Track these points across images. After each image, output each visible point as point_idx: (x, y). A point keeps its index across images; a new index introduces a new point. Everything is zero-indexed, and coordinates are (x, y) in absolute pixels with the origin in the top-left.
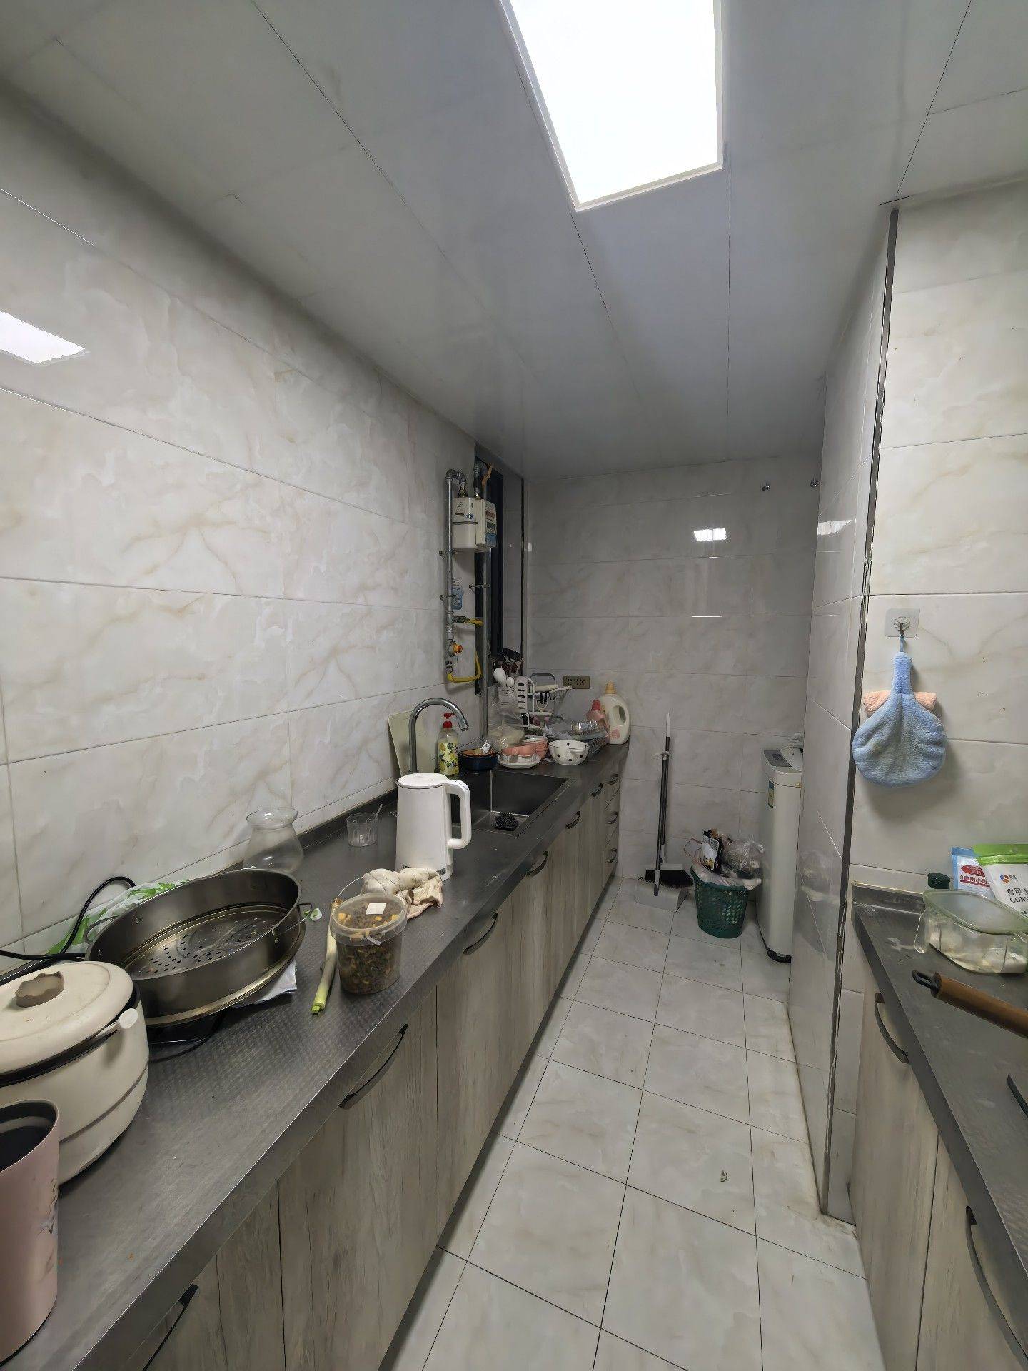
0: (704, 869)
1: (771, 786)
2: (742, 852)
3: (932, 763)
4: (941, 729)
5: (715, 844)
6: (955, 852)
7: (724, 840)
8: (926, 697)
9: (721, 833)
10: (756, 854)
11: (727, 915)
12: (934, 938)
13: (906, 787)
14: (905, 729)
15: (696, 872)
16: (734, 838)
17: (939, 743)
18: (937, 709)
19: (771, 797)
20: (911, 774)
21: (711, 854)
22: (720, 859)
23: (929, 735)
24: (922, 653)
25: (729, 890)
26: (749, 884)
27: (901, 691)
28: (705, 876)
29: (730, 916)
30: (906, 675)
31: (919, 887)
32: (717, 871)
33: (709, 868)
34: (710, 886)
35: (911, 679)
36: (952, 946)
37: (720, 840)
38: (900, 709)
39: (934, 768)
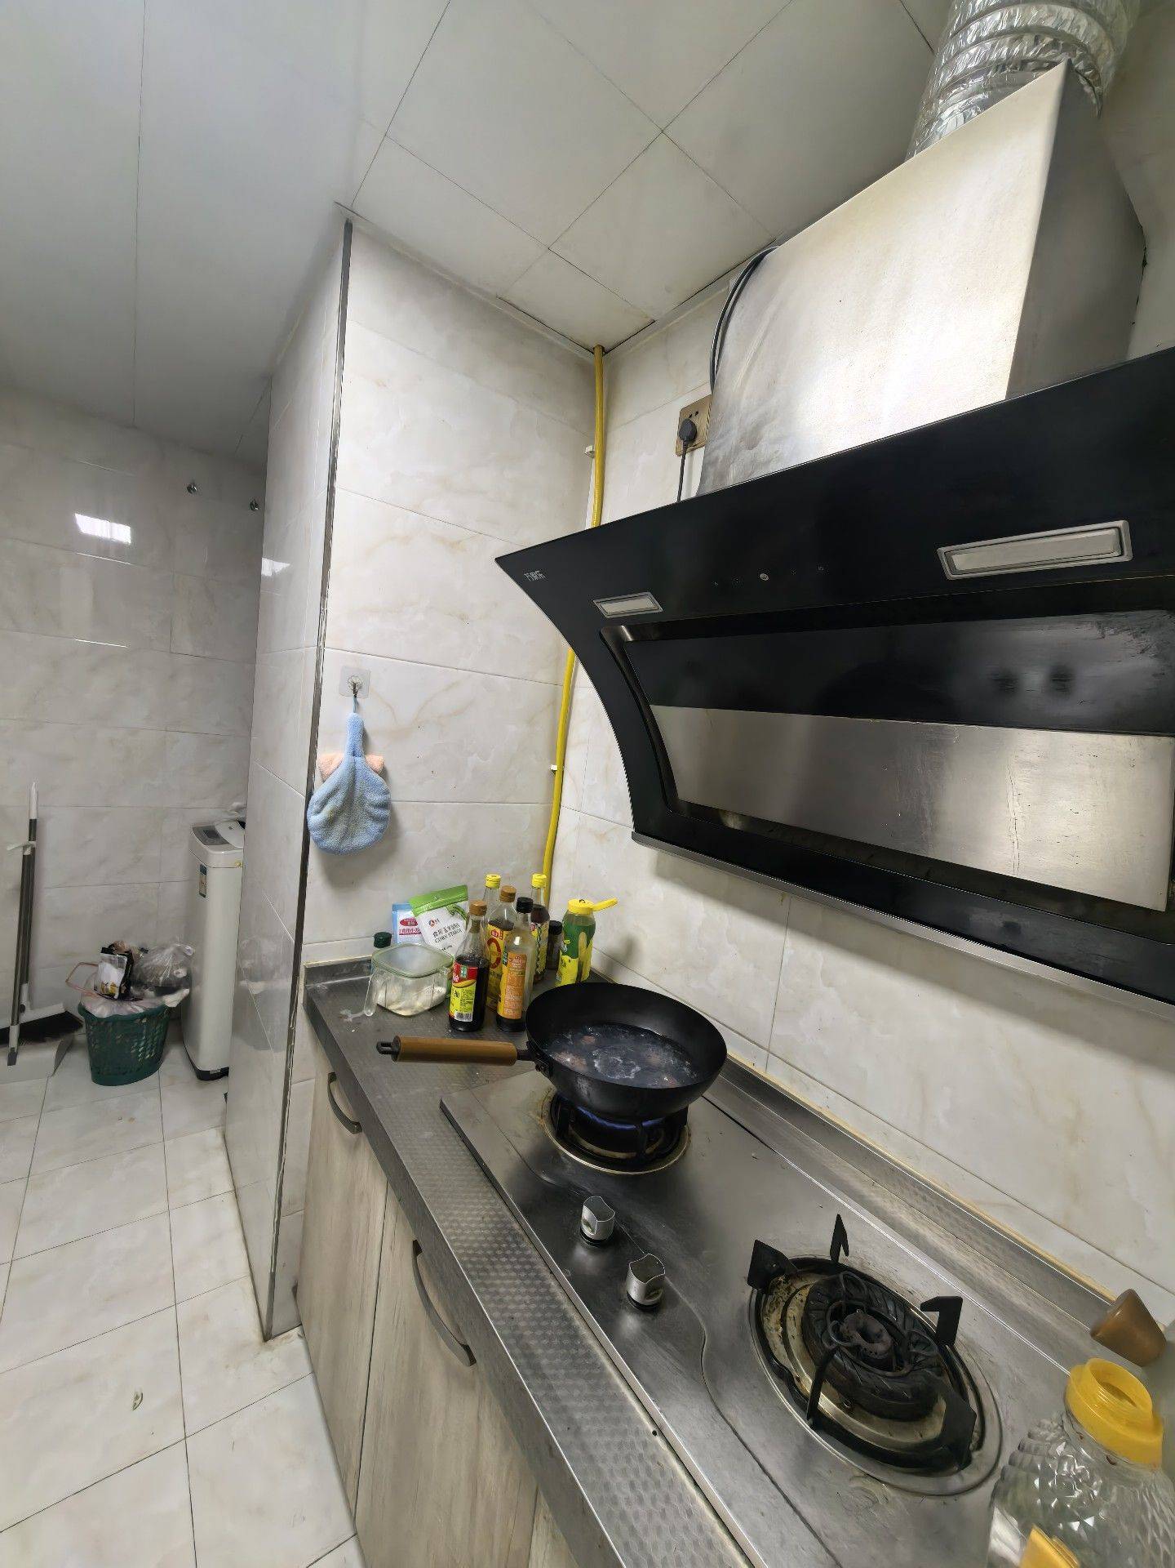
0: (102, 1000)
1: (204, 870)
2: (163, 962)
3: (380, 826)
4: (387, 792)
5: (121, 961)
6: (395, 908)
7: (135, 952)
8: (375, 760)
9: (130, 944)
10: (182, 959)
11: (140, 1050)
12: (380, 997)
13: (356, 852)
14: (358, 793)
15: (88, 1008)
16: (150, 946)
17: (385, 805)
18: (383, 773)
19: (203, 884)
20: (362, 839)
21: (113, 976)
22: (128, 981)
23: (377, 798)
24: (375, 719)
25: (142, 1016)
26: (172, 1001)
27: (354, 754)
28: (101, 1009)
29: (144, 1050)
30: (359, 737)
31: (364, 950)
32: (125, 996)
33: (111, 996)
34: (113, 1020)
35: (363, 741)
36: (394, 998)
37: (129, 954)
38: (353, 772)
39: (381, 831)
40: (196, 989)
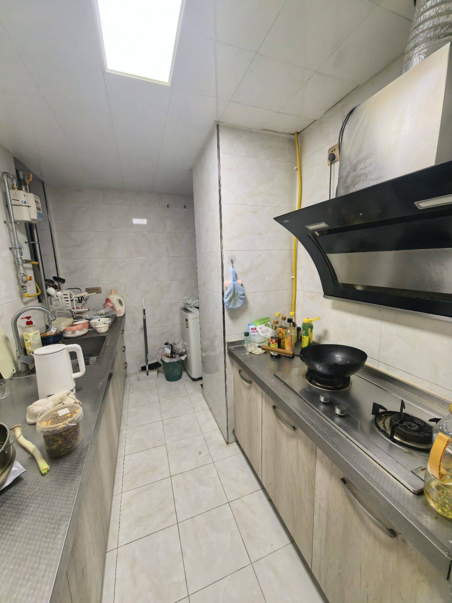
0: (167, 358)
1: (187, 320)
2: (179, 347)
3: (242, 301)
4: (244, 291)
5: (170, 347)
6: (249, 325)
7: (173, 345)
8: (239, 282)
9: (170, 342)
10: (184, 346)
12: (249, 350)
13: (237, 309)
14: (236, 292)
15: (163, 360)
16: (176, 343)
17: (244, 295)
18: (242, 285)
19: (187, 324)
20: (238, 305)
21: (168, 351)
22: (172, 353)
23: (241, 293)
24: (238, 269)
25: (177, 362)
26: (183, 358)
27: (234, 281)
28: (167, 360)
30: (235, 275)
31: (241, 337)
32: (172, 357)
33: (168, 357)
34: (170, 363)
35: (236, 277)
36: (254, 349)
37: (171, 345)
38: (234, 286)
39: (243, 302)
40: (189, 355)
